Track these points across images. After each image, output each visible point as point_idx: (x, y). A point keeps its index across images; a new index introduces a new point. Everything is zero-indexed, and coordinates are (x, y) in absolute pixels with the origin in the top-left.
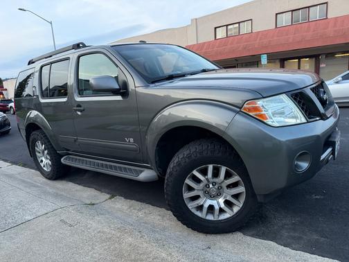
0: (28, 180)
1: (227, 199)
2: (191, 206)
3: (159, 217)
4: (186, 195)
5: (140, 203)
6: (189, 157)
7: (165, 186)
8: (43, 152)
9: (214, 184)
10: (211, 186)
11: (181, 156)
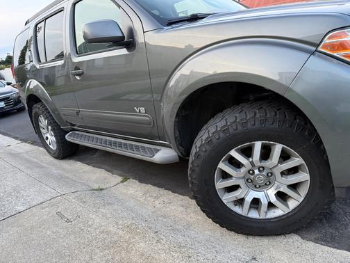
0: (35, 160)
1: (281, 190)
2: (227, 199)
3: (181, 209)
4: (220, 185)
5: (157, 189)
6: (225, 130)
7: (189, 172)
8: (48, 128)
9: (261, 169)
10: (257, 172)
11: (212, 130)
